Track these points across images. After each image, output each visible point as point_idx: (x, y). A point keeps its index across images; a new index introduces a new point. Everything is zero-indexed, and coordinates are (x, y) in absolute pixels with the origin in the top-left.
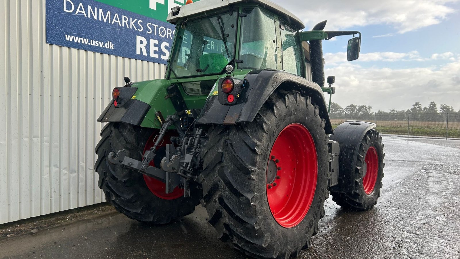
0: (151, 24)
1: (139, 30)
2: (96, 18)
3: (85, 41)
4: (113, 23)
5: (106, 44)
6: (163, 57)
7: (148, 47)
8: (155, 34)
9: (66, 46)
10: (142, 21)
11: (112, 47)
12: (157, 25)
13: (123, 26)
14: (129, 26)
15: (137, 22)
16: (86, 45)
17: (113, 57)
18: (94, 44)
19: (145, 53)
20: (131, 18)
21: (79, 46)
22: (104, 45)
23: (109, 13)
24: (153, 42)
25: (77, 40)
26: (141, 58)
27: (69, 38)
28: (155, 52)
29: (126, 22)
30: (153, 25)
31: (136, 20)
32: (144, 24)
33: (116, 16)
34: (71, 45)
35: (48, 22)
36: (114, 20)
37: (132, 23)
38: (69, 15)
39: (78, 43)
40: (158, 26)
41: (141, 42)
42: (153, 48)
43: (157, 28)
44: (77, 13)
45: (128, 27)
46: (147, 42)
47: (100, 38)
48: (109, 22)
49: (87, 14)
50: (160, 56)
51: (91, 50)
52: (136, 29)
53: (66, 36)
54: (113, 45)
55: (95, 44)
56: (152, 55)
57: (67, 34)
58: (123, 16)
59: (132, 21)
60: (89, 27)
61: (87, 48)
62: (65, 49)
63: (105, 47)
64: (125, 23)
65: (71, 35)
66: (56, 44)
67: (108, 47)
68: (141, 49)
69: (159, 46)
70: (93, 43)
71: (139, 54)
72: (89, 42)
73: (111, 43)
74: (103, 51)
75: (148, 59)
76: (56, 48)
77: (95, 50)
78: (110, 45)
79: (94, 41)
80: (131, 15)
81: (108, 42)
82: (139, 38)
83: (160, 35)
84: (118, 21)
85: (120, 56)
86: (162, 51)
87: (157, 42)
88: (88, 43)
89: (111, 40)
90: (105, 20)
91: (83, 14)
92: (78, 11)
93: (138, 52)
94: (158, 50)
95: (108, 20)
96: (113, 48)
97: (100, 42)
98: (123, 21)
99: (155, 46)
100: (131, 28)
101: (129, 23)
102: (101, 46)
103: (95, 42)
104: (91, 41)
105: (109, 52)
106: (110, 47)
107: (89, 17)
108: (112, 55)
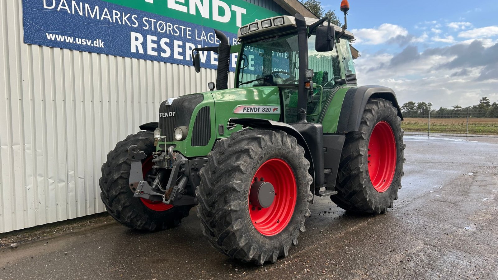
0: (147, 19)
1: (133, 25)
2: (81, 14)
3: (70, 40)
4: (102, 19)
5: (95, 42)
6: (163, 55)
7: (144, 44)
8: (153, 29)
9: (47, 45)
10: (136, 16)
11: (101, 45)
12: (155, 19)
13: (114, 21)
14: (122, 22)
15: (130, 17)
16: (71, 43)
17: (103, 56)
18: (80, 43)
19: (141, 51)
20: (123, 13)
21: (63, 46)
22: (92, 43)
23: (97, 8)
24: (150, 38)
25: (60, 38)
26: (137, 56)
27: (50, 37)
28: (153, 49)
29: (117, 17)
30: (150, 19)
31: (129, 15)
32: (139, 19)
33: (106, 11)
34: (53, 44)
35: (26, 20)
36: (103, 16)
37: (124, 18)
38: (50, 12)
39: (62, 42)
40: (155, 21)
41: (137, 39)
42: (150, 45)
43: (155, 23)
44: (59, 9)
45: (120, 23)
46: (144, 39)
47: (88, 35)
48: (97, 18)
49: (71, 10)
50: (159, 54)
51: (77, 49)
52: (130, 25)
53: (47, 34)
54: (103, 43)
55: (82, 42)
56: (150, 52)
57: (47, 33)
58: (114, 11)
59: (125, 16)
60: (74, 24)
61: (72, 47)
62: (46, 49)
63: (93, 45)
64: (116, 19)
65: (53, 34)
66: (35, 44)
67: (98, 45)
68: (137, 46)
69: (158, 42)
70: (79, 41)
71: (135, 51)
72: (75, 40)
73: (100, 41)
74: (91, 50)
75: (146, 57)
76: (35, 47)
77: (81, 49)
78: (98, 43)
79: (80, 40)
80: (123, 10)
81: (97, 40)
82: (133, 35)
83: (159, 30)
84: (108, 16)
85: (111, 55)
86: (162, 48)
87: (155, 38)
88: (73, 42)
89: (100, 38)
90: (92, 16)
91: (67, 10)
92: (60, 7)
93: (133, 50)
94: (157, 47)
95: (97, 16)
96: (103, 47)
97: (87, 41)
98: (114, 16)
99: (153, 43)
100: (124, 23)
101: (121, 18)
102: (89, 44)
103: (82, 40)
104: (77, 39)
105: (99, 51)
106: (99, 46)
107: (73, 13)
108: (102, 54)
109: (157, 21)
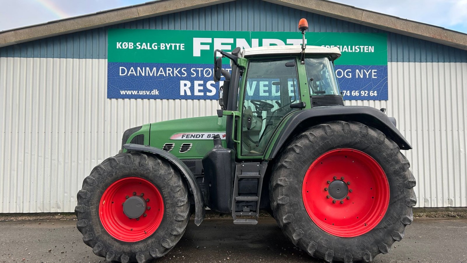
0: (195, 69)
1: (182, 76)
2: (143, 75)
3: (135, 93)
4: (158, 75)
5: (152, 92)
6: (208, 94)
7: (192, 89)
8: (200, 76)
9: (120, 98)
10: (185, 69)
11: (157, 93)
12: (202, 68)
13: (167, 75)
14: (173, 75)
15: (180, 70)
16: (136, 95)
17: (158, 101)
18: (142, 94)
19: (189, 93)
20: (175, 69)
21: (130, 97)
22: (150, 92)
23: (155, 69)
24: (196, 83)
25: (129, 92)
26: (186, 97)
27: (123, 92)
28: (200, 91)
29: (170, 72)
30: (197, 69)
31: (179, 69)
32: (188, 71)
33: (161, 70)
34: (124, 97)
35: (109, 85)
36: (159, 73)
37: (175, 72)
38: (123, 77)
39: (130, 95)
40: (202, 69)
41: (185, 85)
42: (197, 88)
43: (202, 71)
44: (129, 75)
45: (172, 75)
46: (191, 84)
47: (147, 88)
48: (154, 75)
49: (137, 73)
50: (205, 94)
51: (140, 98)
52: (179, 76)
53: (121, 91)
54: (158, 92)
55: (143, 93)
56: (196, 93)
58: (168, 68)
59: (176, 70)
60: (138, 82)
61: (136, 97)
62: (120, 100)
63: (151, 94)
64: (169, 73)
65: (124, 90)
66: (114, 98)
67: (154, 94)
68: (185, 91)
69: (204, 85)
70: (141, 93)
71: (183, 94)
72: (138, 92)
73: (156, 90)
74: (149, 97)
75: (193, 97)
76: (114, 100)
77: (143, 97)
78: (155, 92)
79: (142, 91)
80: (173, 66)
81: (154, 90)
82: (182, 83)
83: (205, 75)
84: (162, 73)
85: (164, 99)
86: (208, 89)
87: (202, 82)
88: (137, 94)
89: (156, 88)
90: (151, 75)
91: (134, 74)
92: (130, 73)
93: (182, 93)
94: (203, 89)
95: (154, 74)
96: (158, 94)
97: (147, 92)
98: (167, 72)
99: (200, 86)
100: (175, 75)
101: (173, 72)
102: (148, 94)
104: (140, 91)
105: (155, 97)
106: (155, 94)
107: (138, 75)
108: (157, 99)
109: (204, 69)
